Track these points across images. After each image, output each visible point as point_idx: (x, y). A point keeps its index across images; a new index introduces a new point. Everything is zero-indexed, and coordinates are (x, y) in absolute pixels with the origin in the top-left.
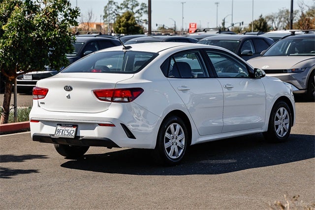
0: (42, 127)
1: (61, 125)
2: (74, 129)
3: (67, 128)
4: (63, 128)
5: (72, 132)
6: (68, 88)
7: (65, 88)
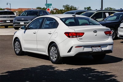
0: (83, 49)
5: (100, 49)
6: (95, 32)
7: (94, 32)
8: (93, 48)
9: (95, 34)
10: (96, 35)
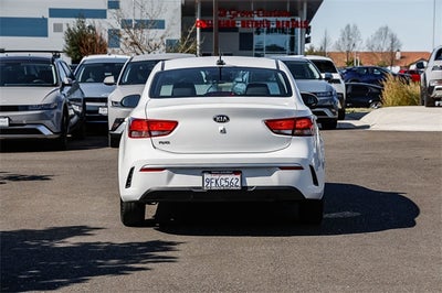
0: (170, 178)
1: (210, 173)
2: (239, 177)
3: (224, 177)
4: (217, 177)
5: (234, 181)
6: (222, 118)
7: (215, 119)
8: (207, 176)
9: (221, 126)
10: (224, 131)
